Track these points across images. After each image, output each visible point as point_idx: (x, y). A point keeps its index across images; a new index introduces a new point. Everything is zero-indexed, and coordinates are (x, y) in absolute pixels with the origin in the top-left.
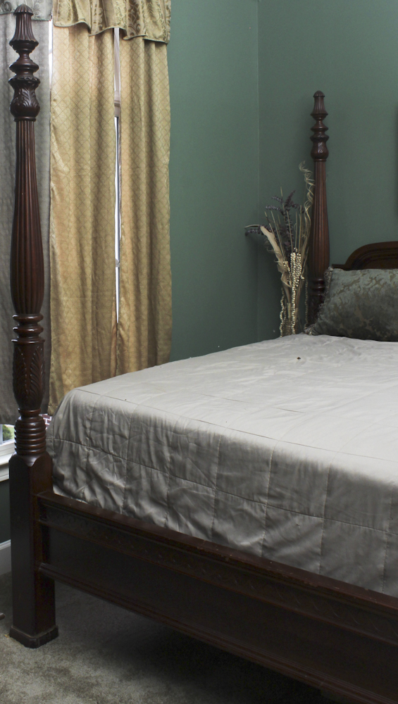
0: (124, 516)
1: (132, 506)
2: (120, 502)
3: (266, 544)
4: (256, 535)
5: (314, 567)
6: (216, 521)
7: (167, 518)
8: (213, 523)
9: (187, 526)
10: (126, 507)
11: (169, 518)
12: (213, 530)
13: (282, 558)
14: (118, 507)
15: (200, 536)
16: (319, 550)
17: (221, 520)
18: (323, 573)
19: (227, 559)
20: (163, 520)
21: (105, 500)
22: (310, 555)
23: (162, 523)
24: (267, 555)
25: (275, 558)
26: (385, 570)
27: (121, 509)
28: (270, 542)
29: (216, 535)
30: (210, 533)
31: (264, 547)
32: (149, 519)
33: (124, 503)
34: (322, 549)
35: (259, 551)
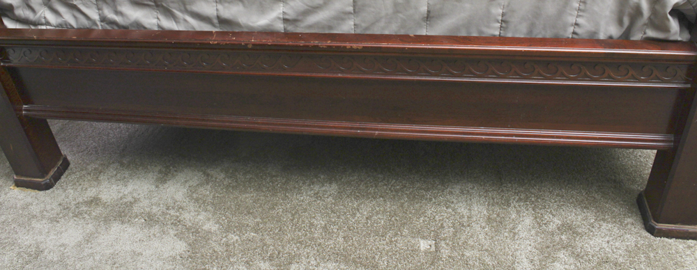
0: (106, 31)
1: (111, 15)
2: (94, 15)
3: (287, 17)
4: (272, 10)
5: (347, 27)
6: (220, 7)
7: (158, 18)
8: (217, 10)
9: (185, 20)
10: (103, 19)
11: (160, 17)
12: (218, 17)
13: (310, 27)
14: (94, 23)
15: (206, 27)
16: (351, 9)
17: (226, 5)
18: (358, 31)
19: (250, 46)
20: (155, 21)
21: (75, 17)
22: (342, 17)
23: (154, 24)
24: (291, 28)
25: (301, 29)
26: (429, 12)
27: (99, 23)
28: (291, 14)
29: (223, 21)
30: (216, 21)
31: (285, 20)
32: (138, 25)
33: (99, 15)
34: (354, 6)
35: (280, 26)
